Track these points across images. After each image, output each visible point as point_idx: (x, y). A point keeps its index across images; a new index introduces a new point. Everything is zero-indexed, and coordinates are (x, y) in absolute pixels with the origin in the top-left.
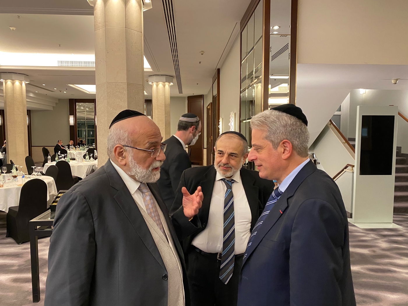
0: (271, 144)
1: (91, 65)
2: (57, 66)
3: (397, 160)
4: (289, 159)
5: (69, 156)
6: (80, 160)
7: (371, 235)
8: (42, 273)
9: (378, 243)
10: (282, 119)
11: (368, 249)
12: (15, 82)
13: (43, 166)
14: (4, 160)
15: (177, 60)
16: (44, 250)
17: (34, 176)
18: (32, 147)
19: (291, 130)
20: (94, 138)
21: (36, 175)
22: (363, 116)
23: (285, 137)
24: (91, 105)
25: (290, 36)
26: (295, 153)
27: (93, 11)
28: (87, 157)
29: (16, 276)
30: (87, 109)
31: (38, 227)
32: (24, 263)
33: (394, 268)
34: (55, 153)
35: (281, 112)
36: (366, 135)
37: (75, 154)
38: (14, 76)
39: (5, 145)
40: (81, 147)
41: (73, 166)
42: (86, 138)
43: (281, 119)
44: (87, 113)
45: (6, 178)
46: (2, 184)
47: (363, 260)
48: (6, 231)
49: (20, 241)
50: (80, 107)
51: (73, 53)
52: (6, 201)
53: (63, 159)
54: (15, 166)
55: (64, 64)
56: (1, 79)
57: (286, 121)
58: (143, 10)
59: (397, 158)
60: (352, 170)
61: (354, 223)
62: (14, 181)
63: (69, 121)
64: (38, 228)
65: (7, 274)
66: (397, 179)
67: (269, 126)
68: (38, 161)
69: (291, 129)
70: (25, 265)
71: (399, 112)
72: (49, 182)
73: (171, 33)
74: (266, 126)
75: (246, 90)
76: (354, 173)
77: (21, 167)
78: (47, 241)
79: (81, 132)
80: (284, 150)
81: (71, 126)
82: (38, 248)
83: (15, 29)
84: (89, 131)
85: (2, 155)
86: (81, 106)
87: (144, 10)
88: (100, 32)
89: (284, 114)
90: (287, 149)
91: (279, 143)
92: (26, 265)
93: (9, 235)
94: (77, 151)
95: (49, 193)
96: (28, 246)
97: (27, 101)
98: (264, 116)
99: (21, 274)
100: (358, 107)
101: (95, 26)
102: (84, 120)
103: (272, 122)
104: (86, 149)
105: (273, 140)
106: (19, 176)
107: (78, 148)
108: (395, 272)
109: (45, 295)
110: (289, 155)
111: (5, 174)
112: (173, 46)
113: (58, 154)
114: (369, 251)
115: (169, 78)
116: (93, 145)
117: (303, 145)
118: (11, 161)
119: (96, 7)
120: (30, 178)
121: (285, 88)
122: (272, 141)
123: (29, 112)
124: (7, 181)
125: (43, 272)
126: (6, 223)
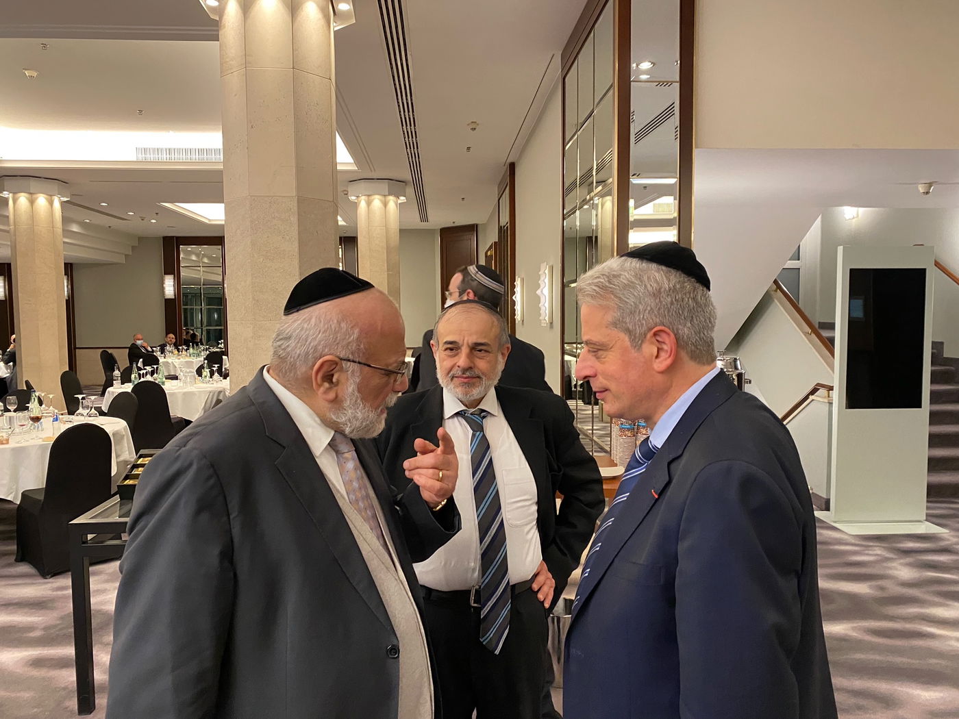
0: (627, 339)
1: (213, 157)
2: (135, 160)
3: (933, 373)
4: (670, 370)
5: (163, 371)
6: (188, 380)
7: (875, 550)
8: (100, 646)
9: (890, 568)
10: (649, 278)
11: (870, 584)
12: (37, 198)
13: (103, 394)
14: (12, 380)
15: (415, 144)
16: (104, 591)
17: (82, 418)
18: (77, 350)
19: (672, 303)
20: (223, 328)
21: (85, 414)
22: (851, 270)
23: (658, 320)
24: (214, 250)
25: (678, 84)
26: (684, 355)
27: (218, 31)
28: (206, 372)
29: (39, 652)
30: (206, 260)
31: (90, 537)
32: (58, 622)
33: (929, 627)
34: (131, 364)
35: (645, 261)
36: (859, 314)
37: (177, 366)
38: (33, 184)
39: (14, 346)
40: (191, 350)
41: (173, 394)
42: (204, 329)
43: (645, 278)
44: (205, 269)
45: (16, 423)
46: (5, 437)
47: (855, 608)
48: (15, 547)
49: (47, 570)
50: (189, 256)
51: (172, 130)
52: (15, 478)
53: (149, 378)
54: (37, 394)
55: (152, 156)
56: (4, 192)
57: (658, 283)
58: (334, 27)
59: (934, 368)
60: (829, 396)
61: (835, 522)
62: (34, 428)
63: (163, 289)
64: (89, 539)
65: (18, 647)
66: (935, 418)
67: (618, 295)
68: (90, 383)
69: (672, 300)
70: (60, 627)
71: (935, 261)
72: (117, 431)
73: (399, 81)
74: (613, 297)
75: (575, 212)
76: (832, 403)
77: (51, 396)
78: (111, 570)
79: (192, 314)
80: (659, 350)
81: (168, 301)
82: (91, 586)
83: (35, 74)
84: (210, 312)
85: (7, 369)
86: (191, 253)
87: (336, 26)
88: (235, 80)
89: (654, 266)
90: (665, 347)
91: (645, 335)
92: (63, 626)
93: (22, 557)
94: (182, 360)
95: (117, 456)
96: (66, 581)
97: (64, 242)
98: (607, 274)
99: (50, 648)
100: (840, 249)
101: (222, 64)
102: (199, 287)
103: (626, 287)
104: (204, 354)
105: (631, 327)
106: (46, 417)
107: (184, 352)
108: (931, 636)
109: (106, 696)
110: (669, 362)
111: (12, 414)
112: (404, 112)
113: (137, 365)
114: (871, 587)
115: (395, 185)
116: (218, 344)
117: (702, 335)
118: (27, 383)
119: (223, 21)
120: (70, 422)
121: (667, 206)
122: (629, 332)
123: (69, 268)
124: (17, 430)
125: (101, 643)
126: (14, 528)
